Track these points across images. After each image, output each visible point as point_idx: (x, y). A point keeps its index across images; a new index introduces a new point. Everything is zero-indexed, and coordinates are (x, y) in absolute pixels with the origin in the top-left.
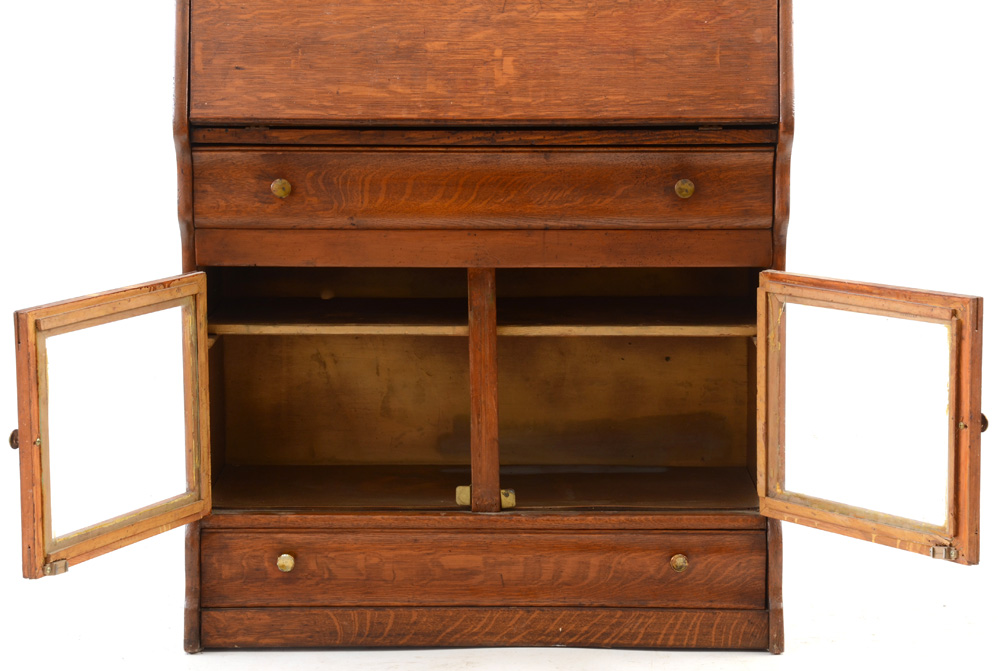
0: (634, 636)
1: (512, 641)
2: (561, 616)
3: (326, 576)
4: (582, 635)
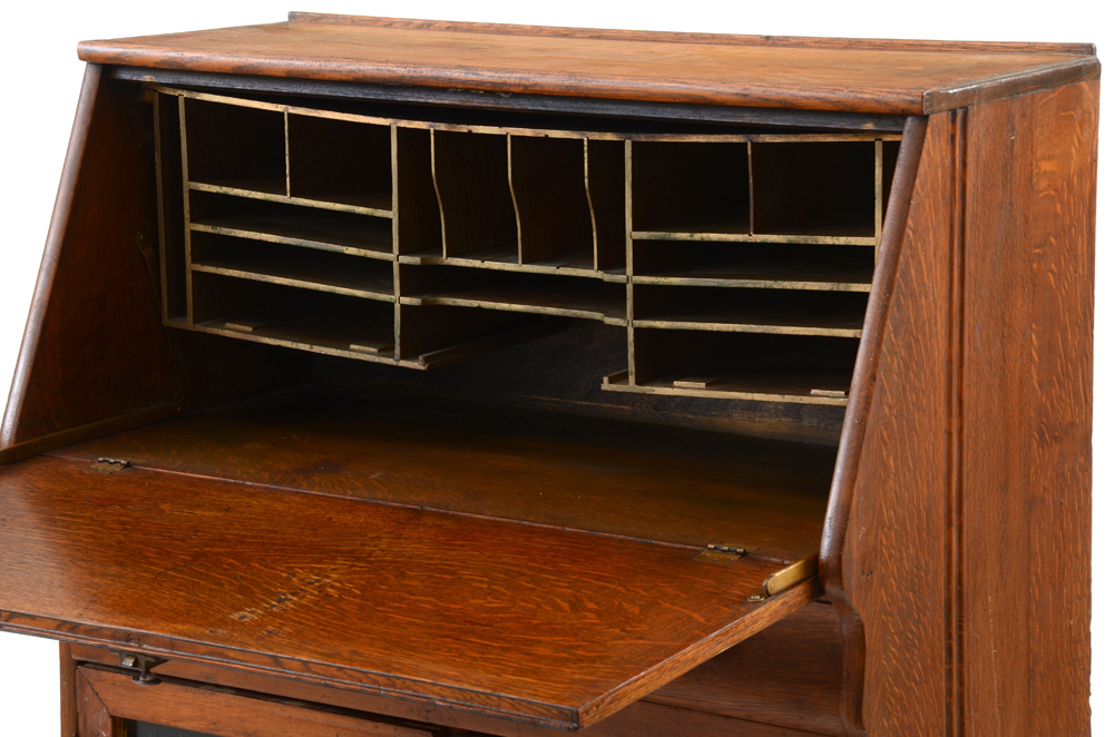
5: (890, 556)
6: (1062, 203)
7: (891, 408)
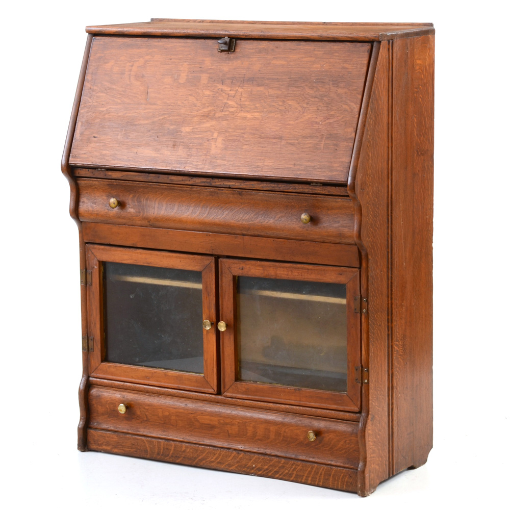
0: (291, 475)
1: (231, 469)
2: (254, 458)
3: (145, 419)
4: (265, 470)
5: (370, 185)
6: (423, 75)
7: (370, 136)
